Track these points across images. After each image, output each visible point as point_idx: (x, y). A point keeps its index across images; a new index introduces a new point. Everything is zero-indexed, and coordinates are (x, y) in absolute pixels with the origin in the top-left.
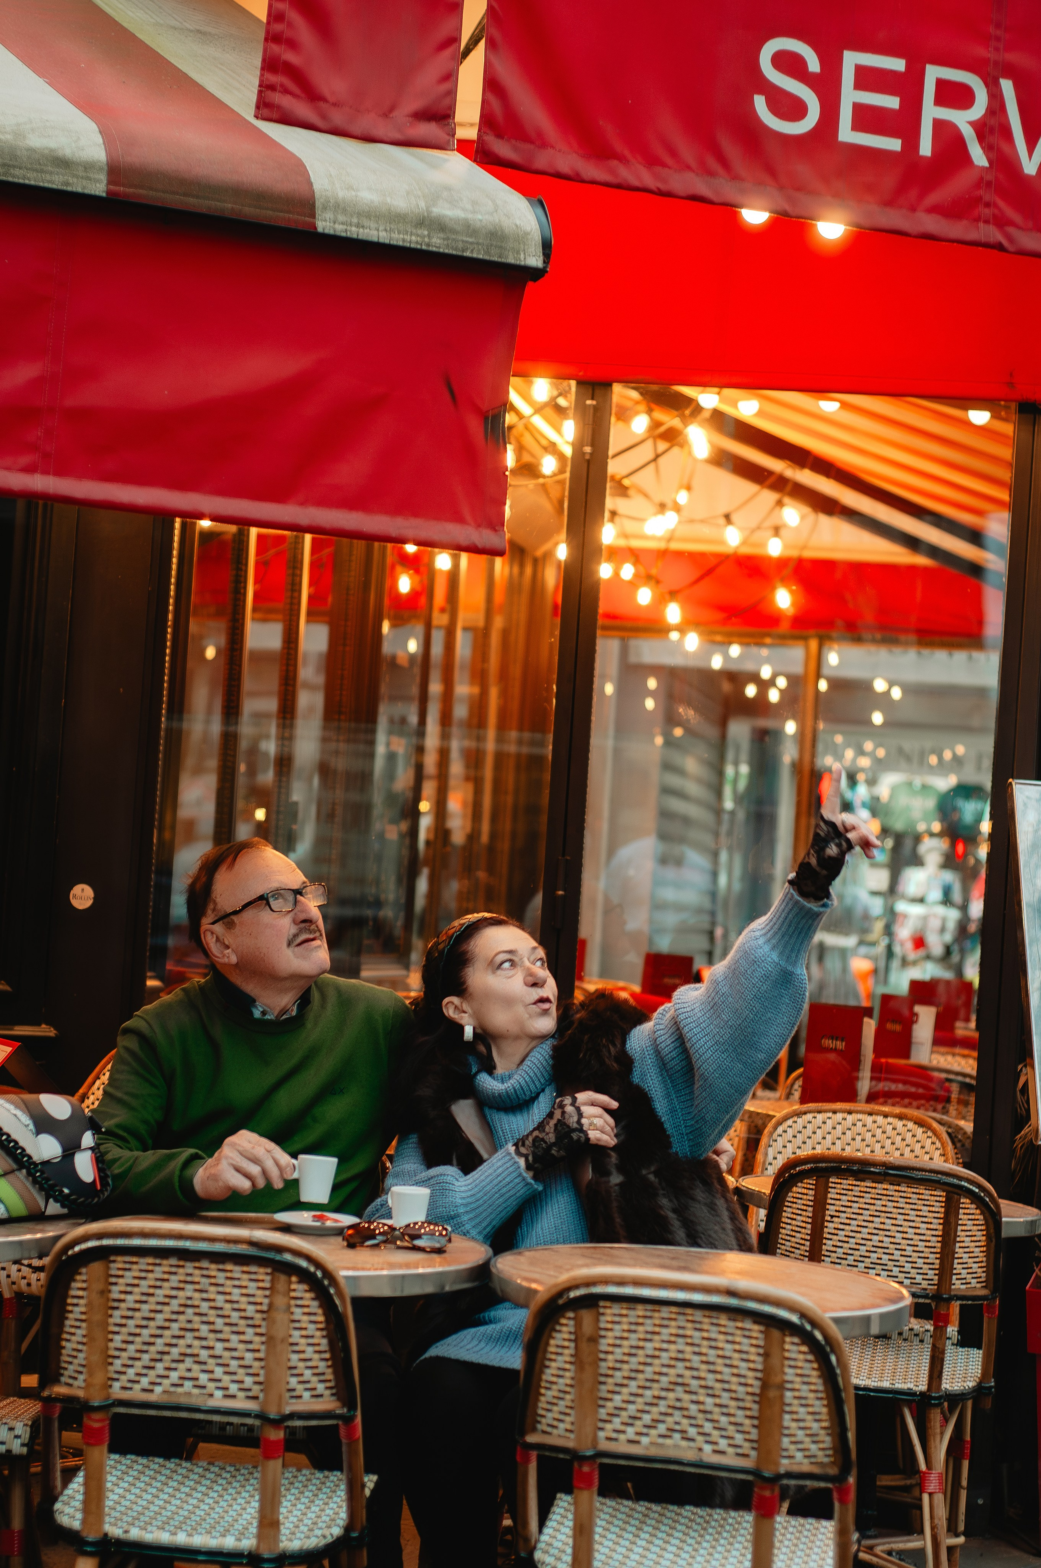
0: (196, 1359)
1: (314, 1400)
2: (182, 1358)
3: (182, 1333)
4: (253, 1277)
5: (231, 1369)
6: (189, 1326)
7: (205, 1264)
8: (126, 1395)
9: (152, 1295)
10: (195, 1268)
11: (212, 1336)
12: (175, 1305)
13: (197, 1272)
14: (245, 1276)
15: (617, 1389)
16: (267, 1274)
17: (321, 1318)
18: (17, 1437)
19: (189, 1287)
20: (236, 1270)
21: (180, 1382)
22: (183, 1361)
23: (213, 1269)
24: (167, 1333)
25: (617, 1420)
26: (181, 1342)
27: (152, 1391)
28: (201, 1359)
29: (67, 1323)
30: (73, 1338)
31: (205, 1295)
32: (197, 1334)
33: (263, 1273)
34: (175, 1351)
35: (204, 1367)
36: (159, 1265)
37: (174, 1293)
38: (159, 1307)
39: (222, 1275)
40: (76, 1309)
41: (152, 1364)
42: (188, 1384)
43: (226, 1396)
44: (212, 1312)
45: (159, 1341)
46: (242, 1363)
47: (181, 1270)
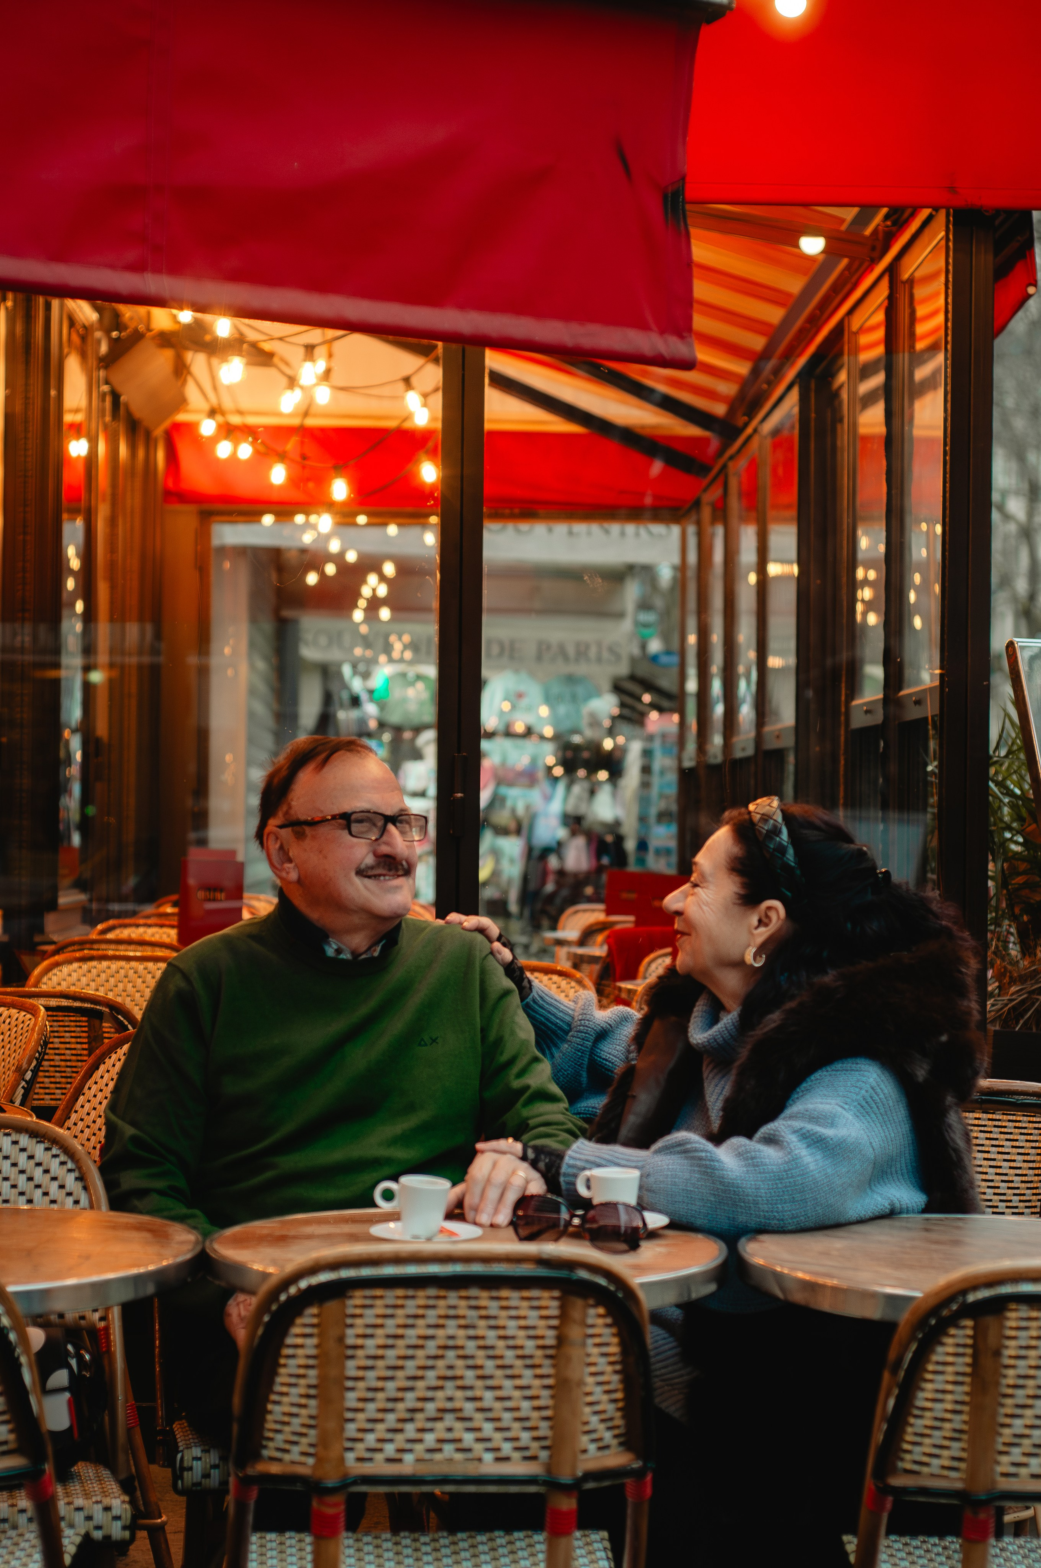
0: (459, 1415)
1: (600, 1454)
2: (439, 1415)
3: (440, 1383)
4: (535, 1303)
5: (504, 1424)
6: (450, 1373)
7: (473, 1292)
8: (367, 1469)
9: (401, 1337)
10: (461, 1298)
11: (480, 1383)
12: (431, 1347)
13: (463, 1303)
14: (525, 1304)
15: (1018, 1411)
16: (553, 1298)
17: (614, 1349)
18: (117, 1518)
19: (452, 1323)
20: (513, 1296)
21: (438, 1446)
22: (441, 1419)
23: (483, 1297)
24: (420, 1384)
25: (1016, 1451)
26: (440, 1394)
27: (400, 1460)
28: (466, 1414)
29: (279, 1380)
30: (285, 1399)
31: (471, 1332)
32: (459, 1383)
33: (549, 1301)
34: (430, 1407)
35: (469, 1424)
36: (413, 1297)
37: (430, 1332)
38: (410, 1352)
39: (495, 1304)
40: (291, 1362)
41: (399, 1426)
42: (448, 1448)
43: (498, 1459)
44: (481, 1353)
45: (409, 1395)
46: (517, 1414)
47: (442, 1303)
